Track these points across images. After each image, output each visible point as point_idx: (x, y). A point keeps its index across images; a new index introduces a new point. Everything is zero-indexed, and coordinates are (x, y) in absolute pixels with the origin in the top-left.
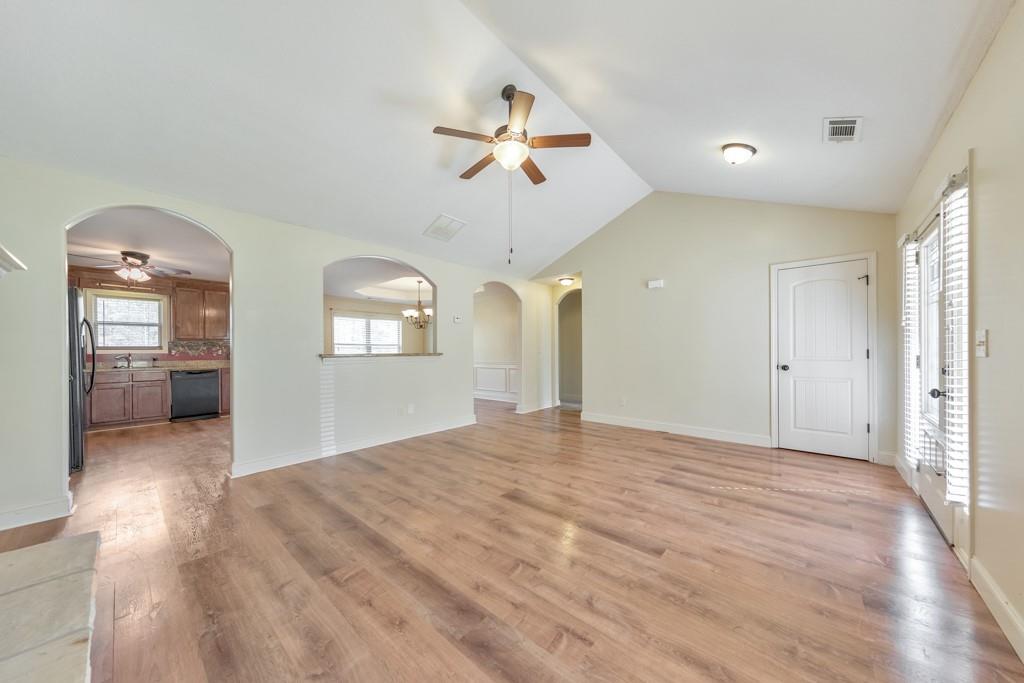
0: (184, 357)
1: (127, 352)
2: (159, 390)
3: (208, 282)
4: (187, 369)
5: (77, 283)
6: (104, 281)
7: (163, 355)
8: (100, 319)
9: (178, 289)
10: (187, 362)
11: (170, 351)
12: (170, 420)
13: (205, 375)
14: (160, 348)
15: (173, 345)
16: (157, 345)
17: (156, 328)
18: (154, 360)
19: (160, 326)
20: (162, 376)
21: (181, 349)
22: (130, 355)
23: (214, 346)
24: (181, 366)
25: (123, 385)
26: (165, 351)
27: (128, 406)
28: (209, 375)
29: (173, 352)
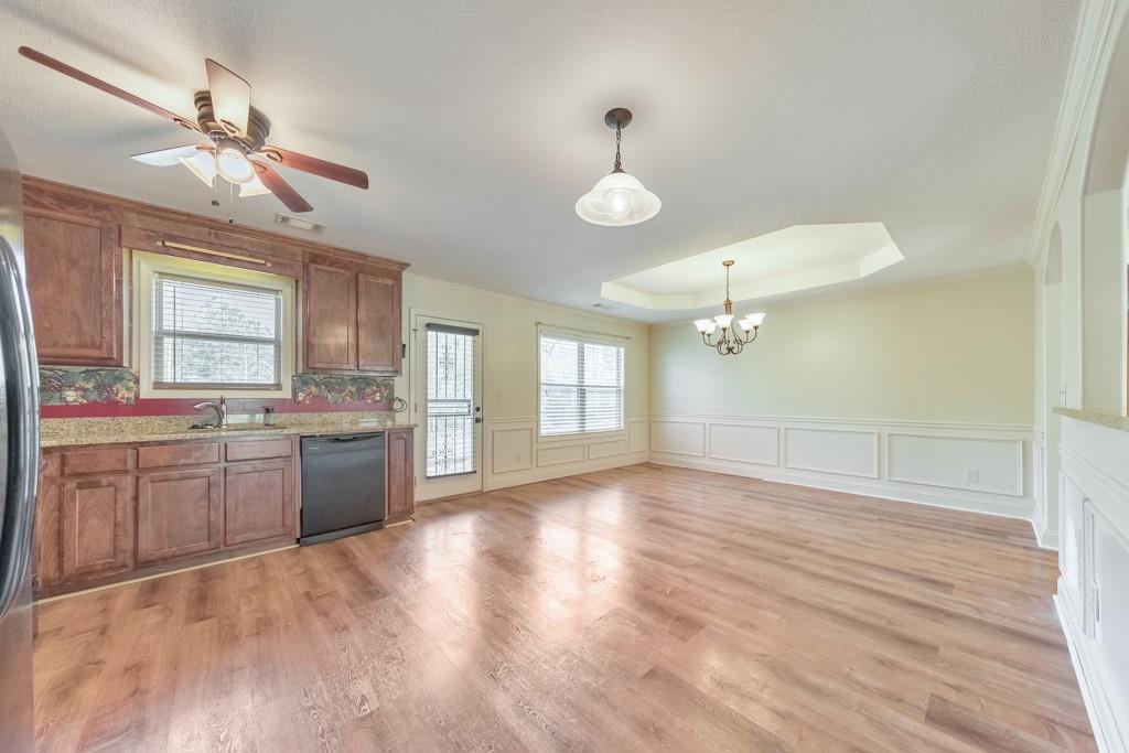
0: (319, 405)
1: (216, 394)
2: (277, 477)
3: (364, 256)
4: (330, 430)
5: (114, 236)
6: (172, 238)
7: (284, 401)
8: (168, 325)
9: (312, 267)
10: (325, 415)
11: (295, 394)
12: (298, 541)
13: (363, 444)
14: (278, 386)
15: (301, 381)
16: (272, 381)
17: (272, 347)
18: (268, 411)
19: (277, 343)
20: (283, 448)
21: (313, 389)
22: (222, 401)
23: (368, 385)
24: (316, 424)
25: (206, 471)
26: (286, 394)
27: (217, 517)
28: (369, 442)
29: (301, 396)
